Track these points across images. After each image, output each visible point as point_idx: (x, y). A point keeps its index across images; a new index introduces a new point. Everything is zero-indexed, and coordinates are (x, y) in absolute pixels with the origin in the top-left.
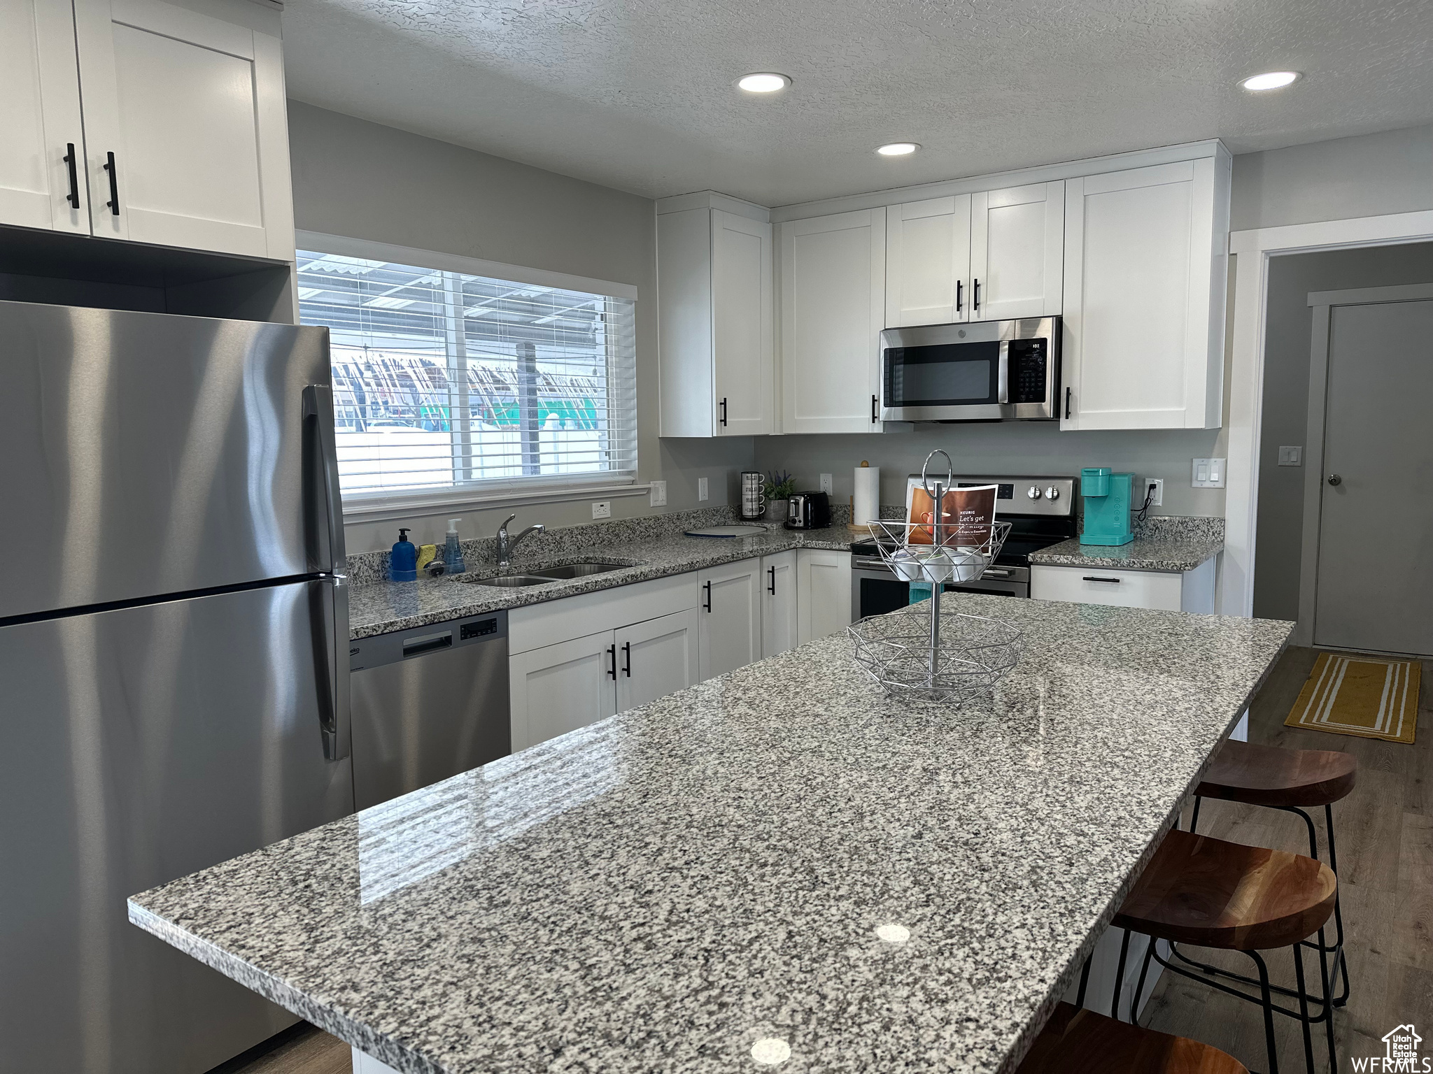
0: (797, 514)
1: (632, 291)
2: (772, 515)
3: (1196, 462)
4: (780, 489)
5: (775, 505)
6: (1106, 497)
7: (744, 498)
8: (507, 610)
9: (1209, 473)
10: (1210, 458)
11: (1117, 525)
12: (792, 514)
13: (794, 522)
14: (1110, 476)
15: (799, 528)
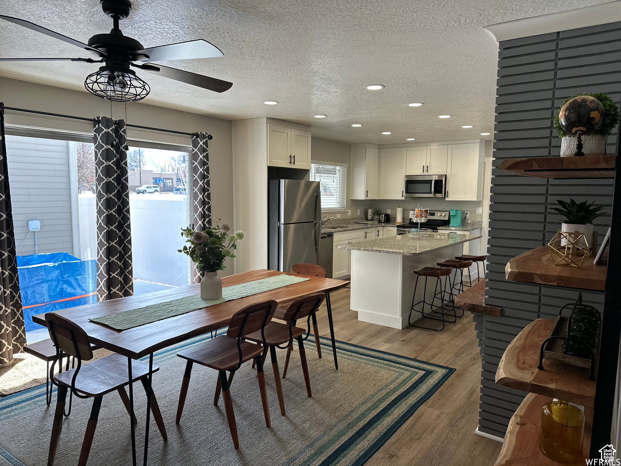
0: (382, 219)
1: (347, 165)
2: (375, 219)
3: (476, 208)
4: (377, 213)
5: (376, 217)
6: (455, 216)
7: (368, 215)
8: (333, 233)
9: (479, 210)
10: (479, 207)
11: (458, 222)
12: (381, 219)
13: (381, 221)
14: (457, 211)
15: (383, 222)
